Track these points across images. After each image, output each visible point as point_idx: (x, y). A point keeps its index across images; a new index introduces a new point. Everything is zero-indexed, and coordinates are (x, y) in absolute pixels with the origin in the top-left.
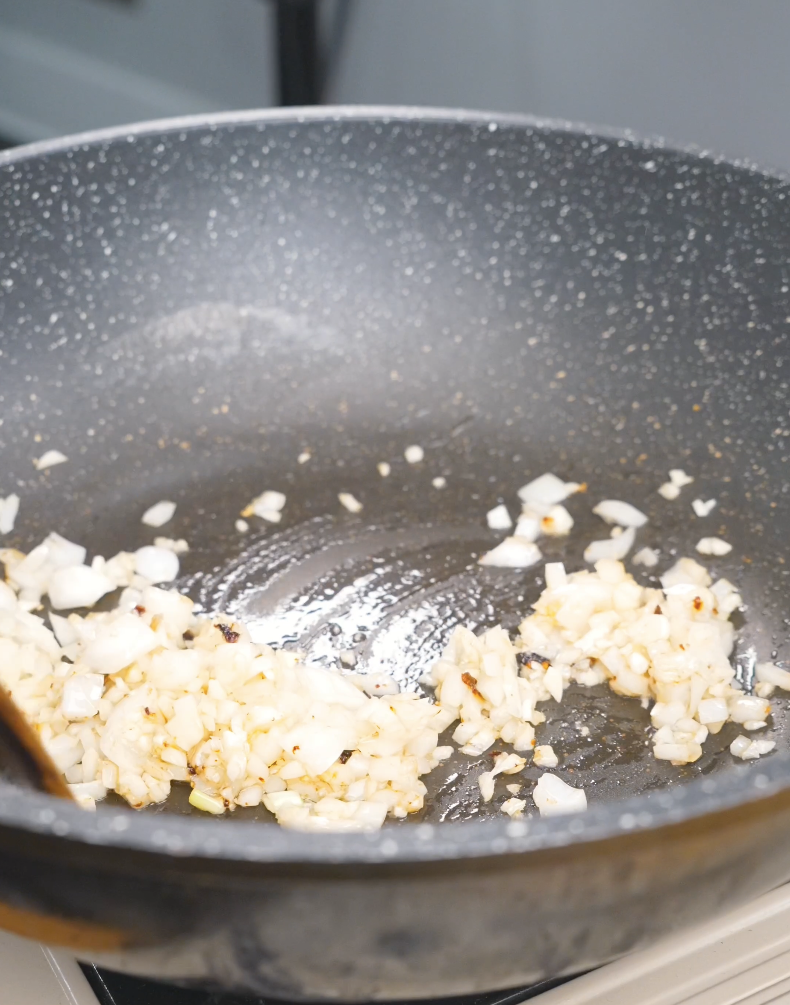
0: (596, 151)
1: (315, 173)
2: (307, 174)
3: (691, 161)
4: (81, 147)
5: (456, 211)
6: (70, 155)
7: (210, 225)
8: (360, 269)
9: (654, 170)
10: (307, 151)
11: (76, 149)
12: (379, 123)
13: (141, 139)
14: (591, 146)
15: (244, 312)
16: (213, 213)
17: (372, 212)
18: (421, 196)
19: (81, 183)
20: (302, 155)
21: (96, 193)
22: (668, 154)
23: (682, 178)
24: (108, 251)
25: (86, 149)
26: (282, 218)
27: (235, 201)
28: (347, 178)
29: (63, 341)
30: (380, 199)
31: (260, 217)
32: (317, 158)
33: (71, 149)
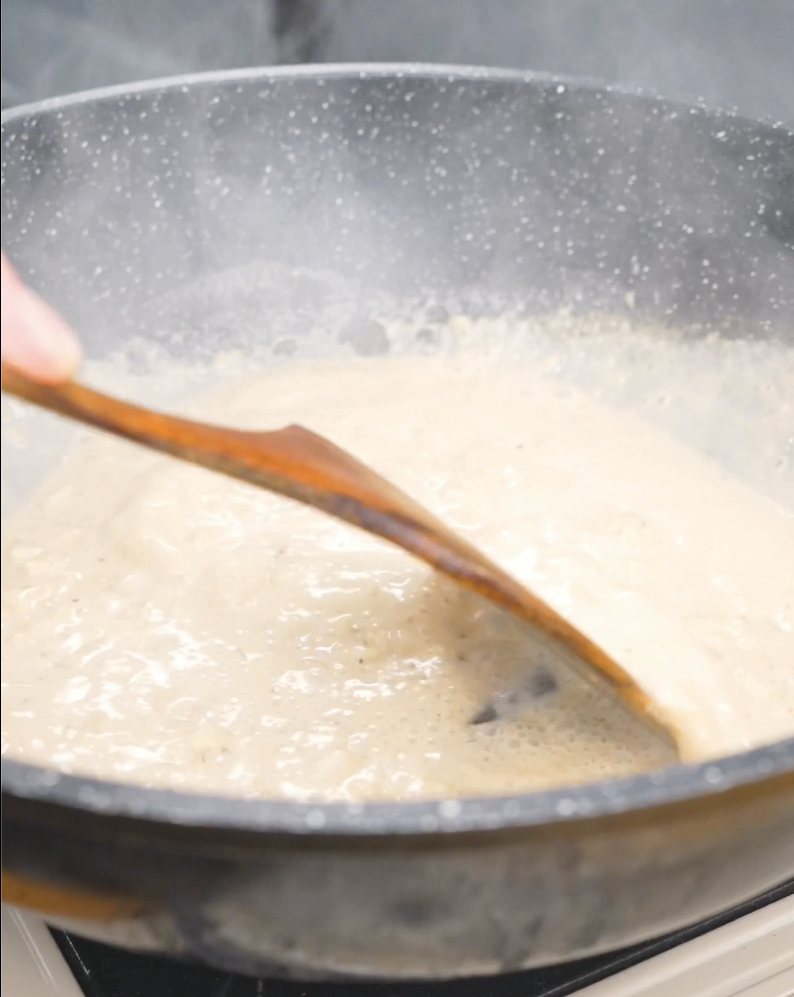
0: (666, 118)
1: (375, 131)
2: (368, 132)
3: (765, 132)
4: (133, 95)
5: (520, 175)
6: (122, 104)
7: (265, 181)
8: (417, 233)
9: (725, 140)
10: (368, 108)
11: (128, 97)
12: (443, 80)
13: (196, 89)
14: (661, 113)
15: (296, 272)
16: (268, 169)
17: (433, 173)
18: (485, 159)
19: (132, 133)
20: (362, 112)
21: (147, 144)
22: (739, 122)
23: (754, 150)
24: (158, 204)
25: (138, 98)
26: (340, 177)
27: (291, 157)
28: (409, 138)
29: (107, 294)
30: (442, 160)
31: (317, 174)
32: (378, 116)
33: (122, 97)
